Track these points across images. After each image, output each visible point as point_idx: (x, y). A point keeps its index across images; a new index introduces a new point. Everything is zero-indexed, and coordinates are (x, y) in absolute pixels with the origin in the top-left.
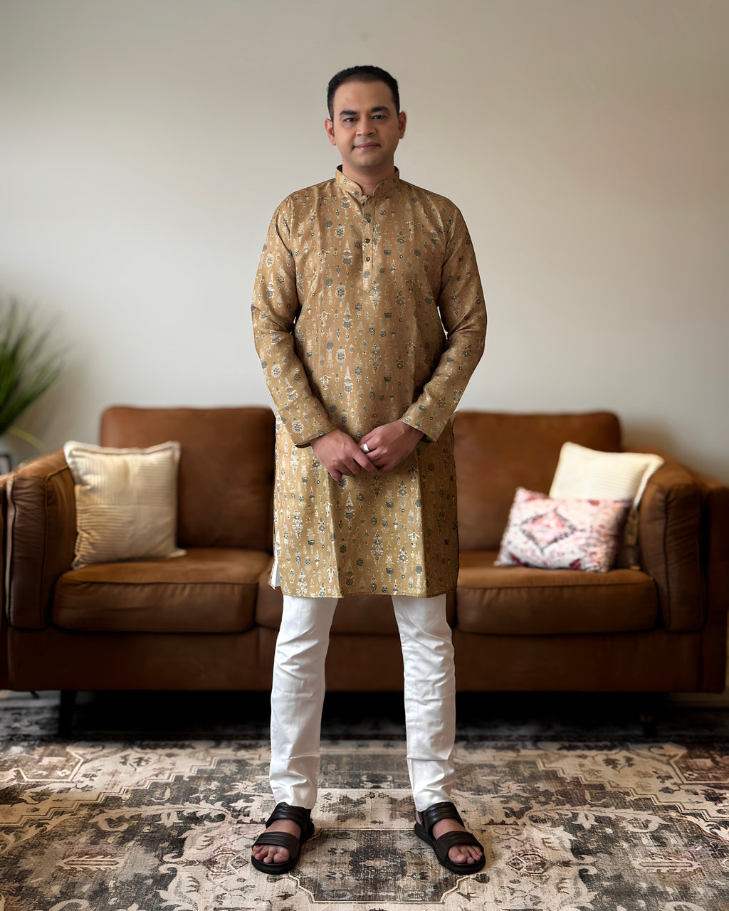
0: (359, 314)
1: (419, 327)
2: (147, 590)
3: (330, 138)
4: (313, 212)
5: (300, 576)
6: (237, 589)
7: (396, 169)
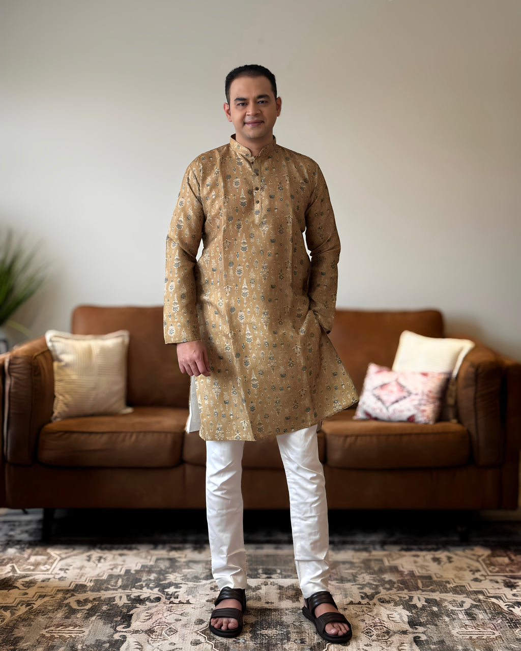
0: (252, 240)
3: (227, 116)
4: (217, 169)
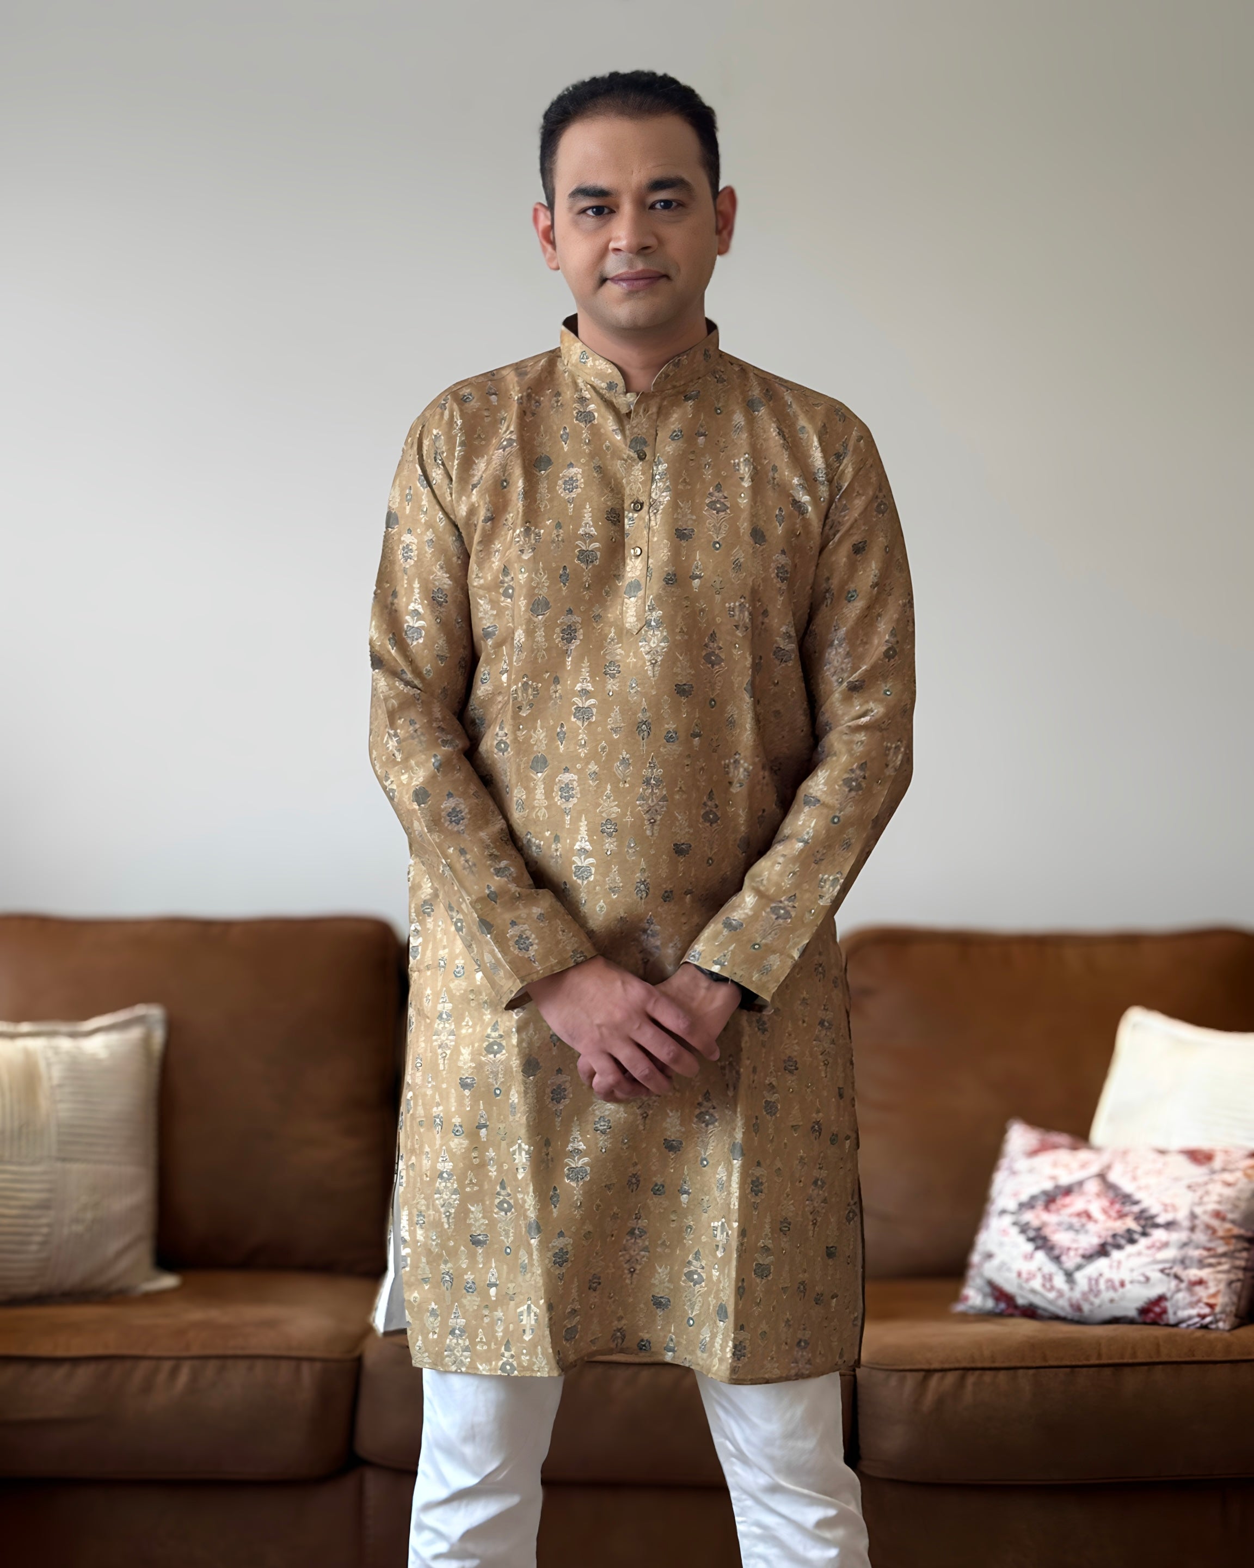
0: (612, 685)
1: (758, 720)
2: (84, 1374)
3: (544, 250)
4: (508, 430)
5: (452, 1322)
6: (307, 1373)
7: (711, 327)
